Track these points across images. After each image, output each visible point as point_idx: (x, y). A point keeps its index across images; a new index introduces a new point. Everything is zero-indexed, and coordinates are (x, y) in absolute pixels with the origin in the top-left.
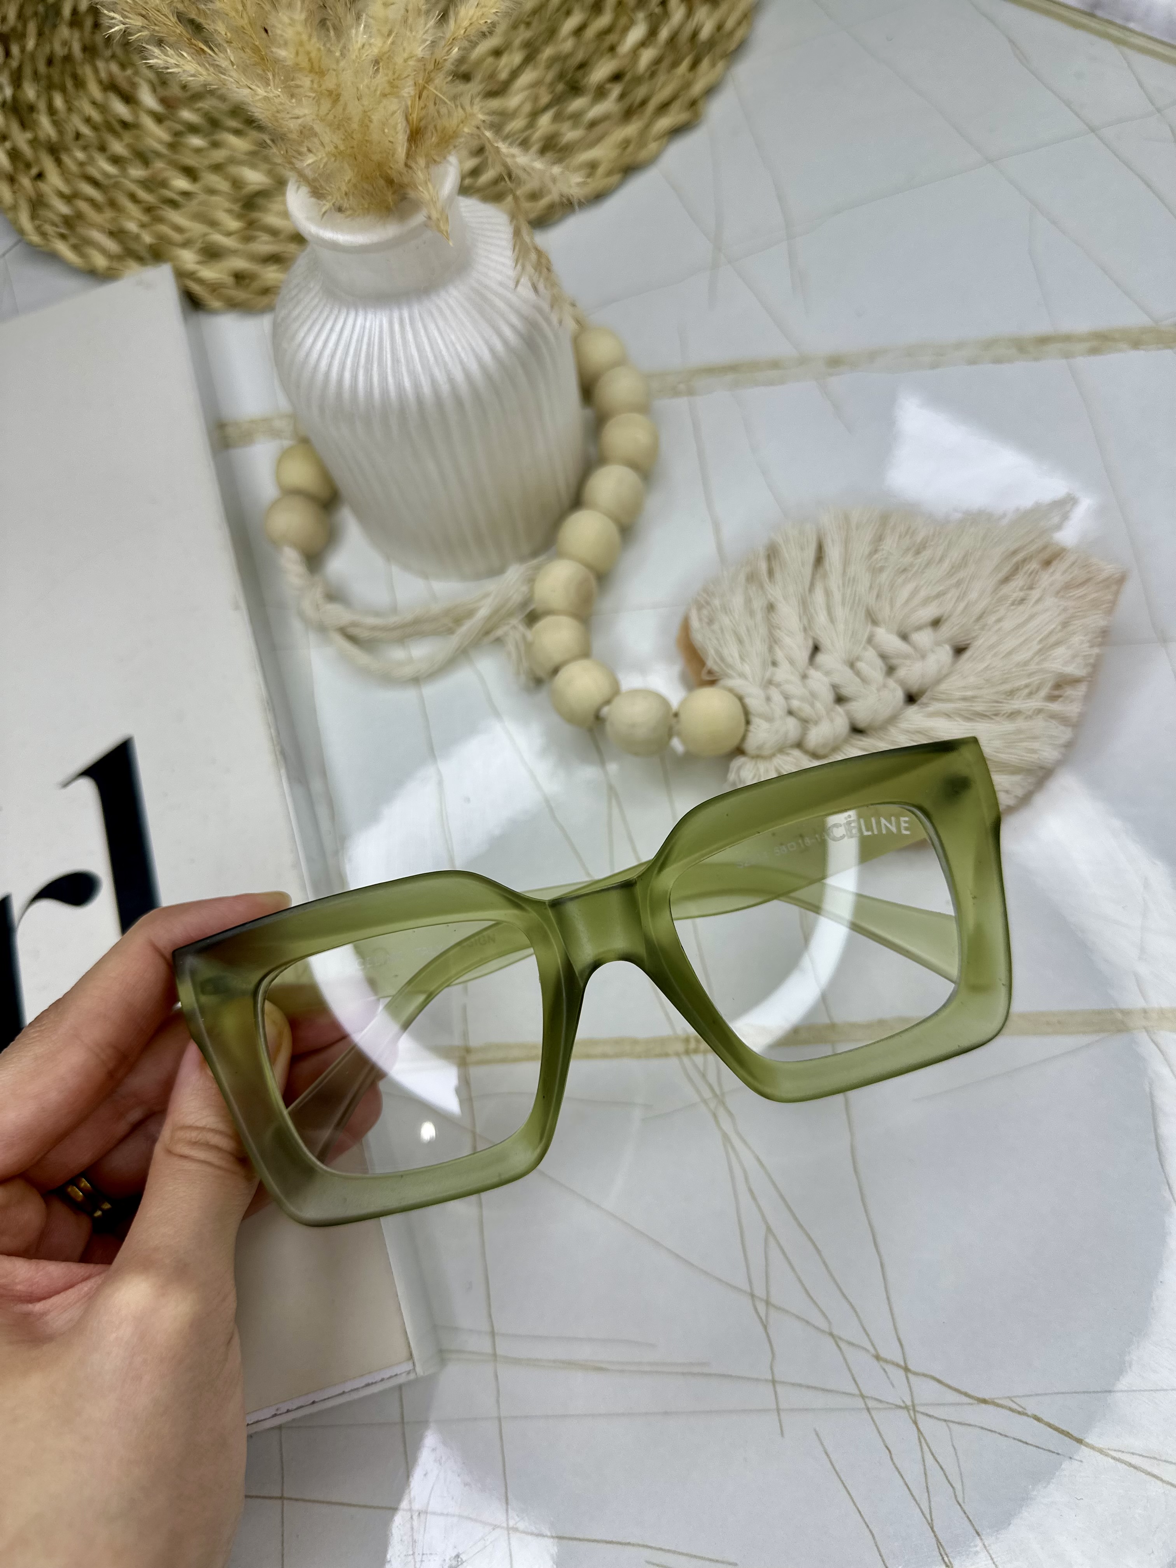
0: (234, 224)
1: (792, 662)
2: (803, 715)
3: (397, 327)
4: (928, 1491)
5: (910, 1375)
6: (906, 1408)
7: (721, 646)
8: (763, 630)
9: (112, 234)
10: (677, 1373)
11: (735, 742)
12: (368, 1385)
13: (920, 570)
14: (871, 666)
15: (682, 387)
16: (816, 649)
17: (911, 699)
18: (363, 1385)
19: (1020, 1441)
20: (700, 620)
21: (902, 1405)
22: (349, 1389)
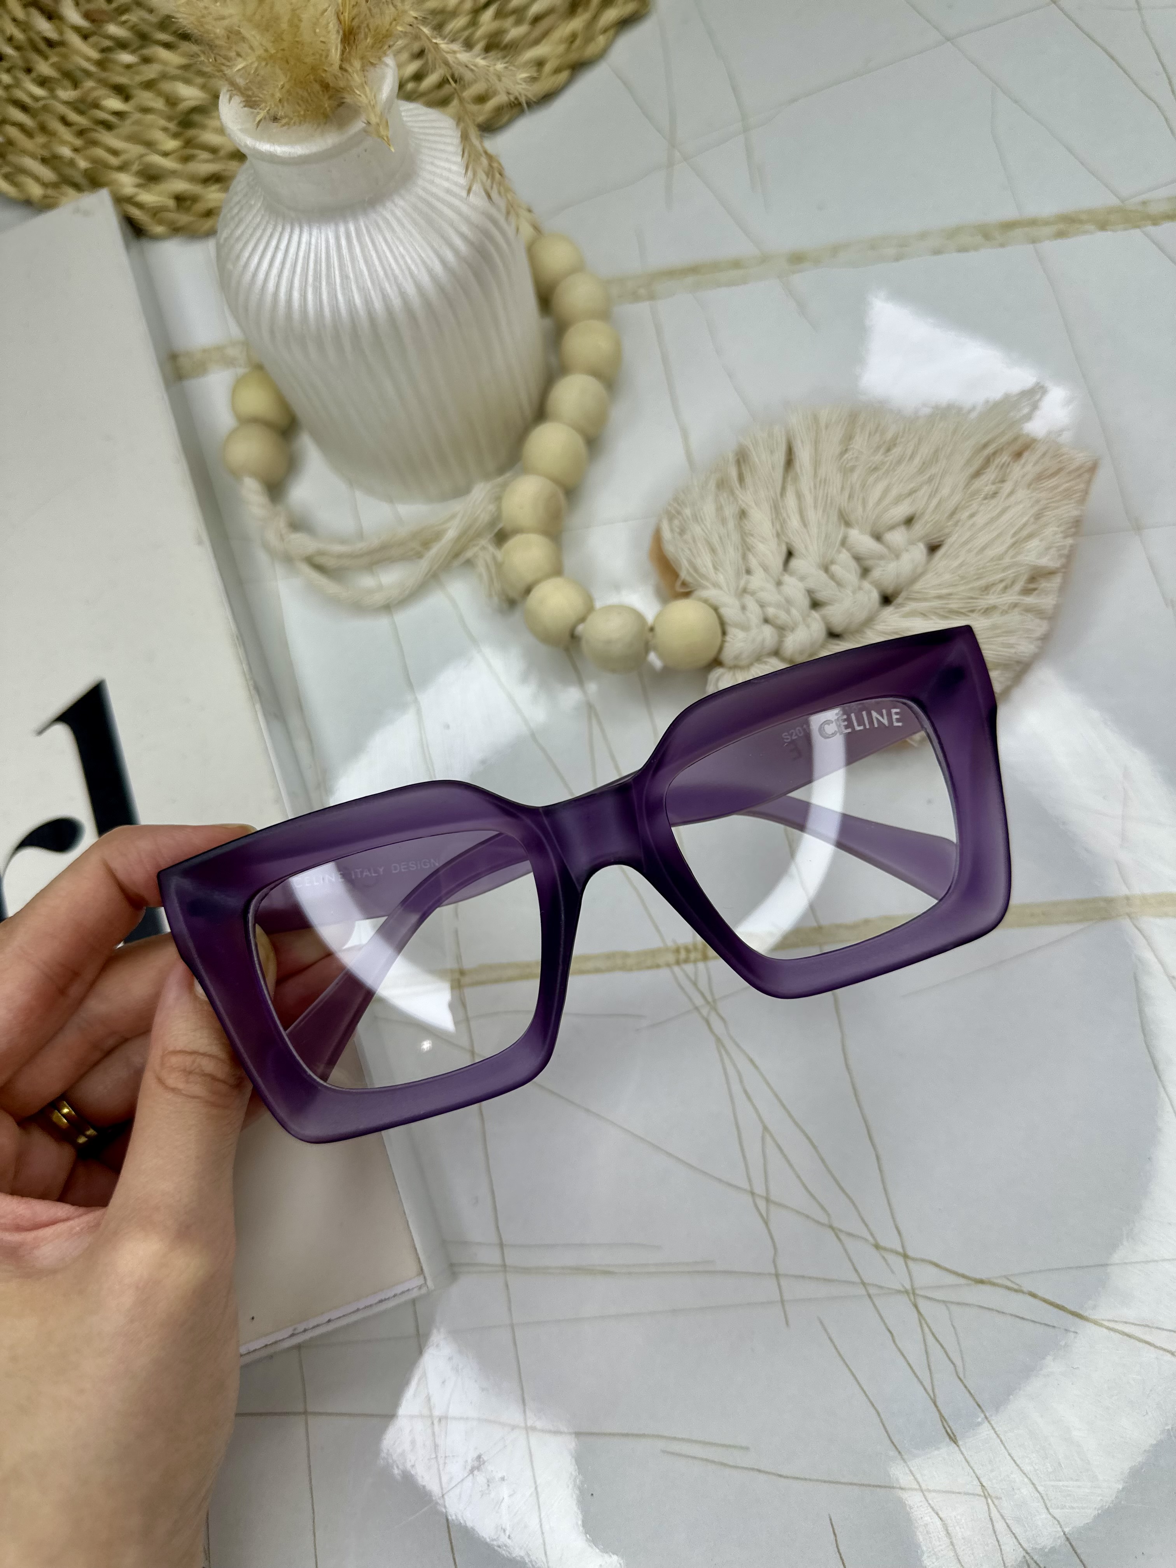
0: (172, 144)
1: (766, 569)
2: (779, 622)
3: (343, 242)
4: (930, 1369)
5: (909, 1262)
6: (907, 1292)
7: (693, 556)
8: (735, 537)
9: (44, 161)
10: (683, 1272)
11: (711, 654)
12: (381, 1301)
13: (891, 468)
14: (846, 569)
15: (642, 291)
16: (790, 554)
17: (887, 600)
18: (377, 1300)
19: (1018, 1317)
20: (672, 530)
21: (902, 1289)
22: (363, 1306)
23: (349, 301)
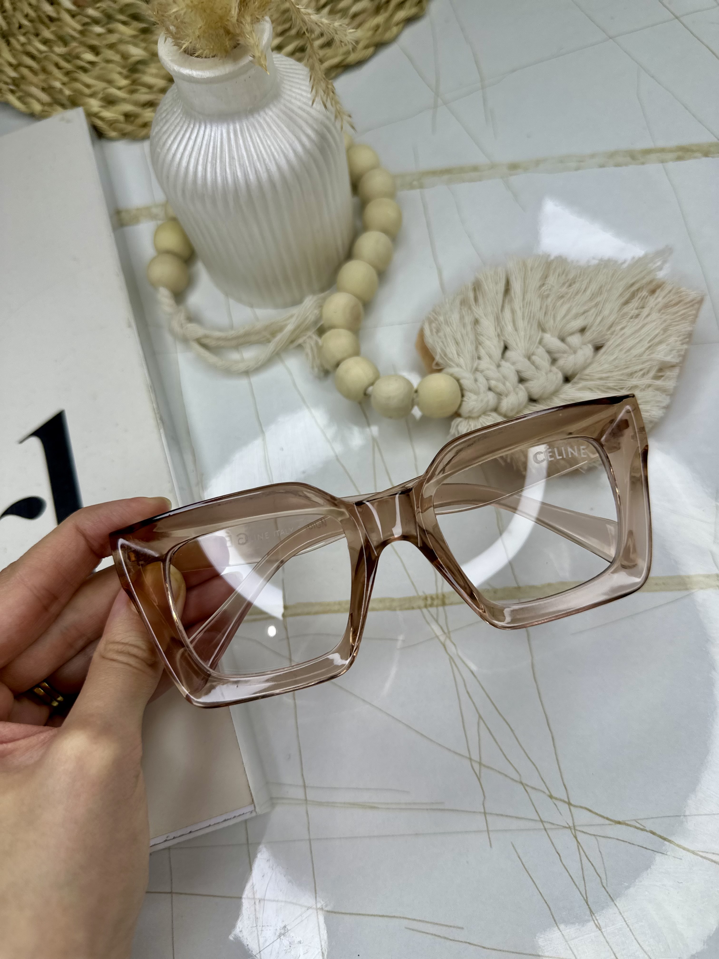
0: (124, 82)
1: (490, 357)
2: (498, 390)
3: (232, 136)
4: (584, 880)
5: (572, 808)
6: (570, 828)
7: (445, 347)
8: (471, 336)
9: (43, 89)
10: (423, 809)
11: (453, 409)
12: (225, 820)
13: (572, 297)
14: (542, 359)
15: (415, 183)
16: (506, 348)
17: (567, 379)
18: (223, 820)
19: (643, 847)
20: (431, 330)
21: (567, 826)
22: (213, 823)
23: (234, 173)
